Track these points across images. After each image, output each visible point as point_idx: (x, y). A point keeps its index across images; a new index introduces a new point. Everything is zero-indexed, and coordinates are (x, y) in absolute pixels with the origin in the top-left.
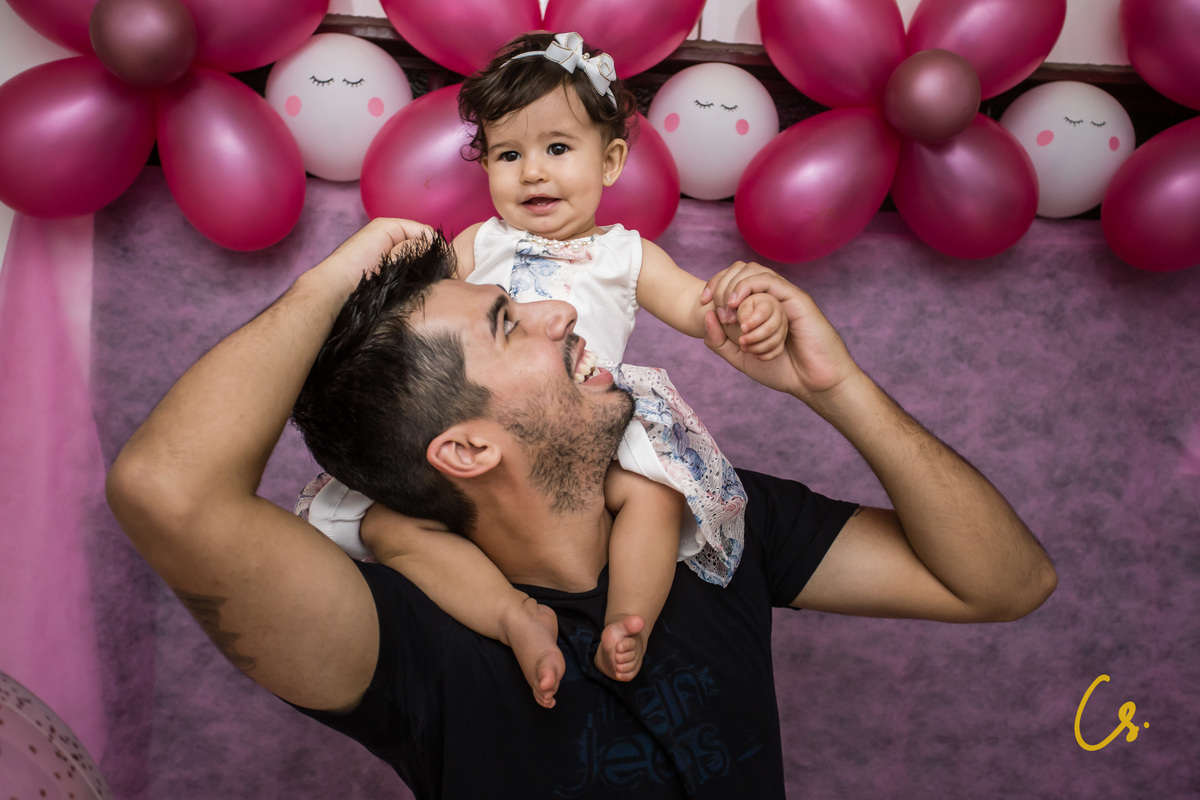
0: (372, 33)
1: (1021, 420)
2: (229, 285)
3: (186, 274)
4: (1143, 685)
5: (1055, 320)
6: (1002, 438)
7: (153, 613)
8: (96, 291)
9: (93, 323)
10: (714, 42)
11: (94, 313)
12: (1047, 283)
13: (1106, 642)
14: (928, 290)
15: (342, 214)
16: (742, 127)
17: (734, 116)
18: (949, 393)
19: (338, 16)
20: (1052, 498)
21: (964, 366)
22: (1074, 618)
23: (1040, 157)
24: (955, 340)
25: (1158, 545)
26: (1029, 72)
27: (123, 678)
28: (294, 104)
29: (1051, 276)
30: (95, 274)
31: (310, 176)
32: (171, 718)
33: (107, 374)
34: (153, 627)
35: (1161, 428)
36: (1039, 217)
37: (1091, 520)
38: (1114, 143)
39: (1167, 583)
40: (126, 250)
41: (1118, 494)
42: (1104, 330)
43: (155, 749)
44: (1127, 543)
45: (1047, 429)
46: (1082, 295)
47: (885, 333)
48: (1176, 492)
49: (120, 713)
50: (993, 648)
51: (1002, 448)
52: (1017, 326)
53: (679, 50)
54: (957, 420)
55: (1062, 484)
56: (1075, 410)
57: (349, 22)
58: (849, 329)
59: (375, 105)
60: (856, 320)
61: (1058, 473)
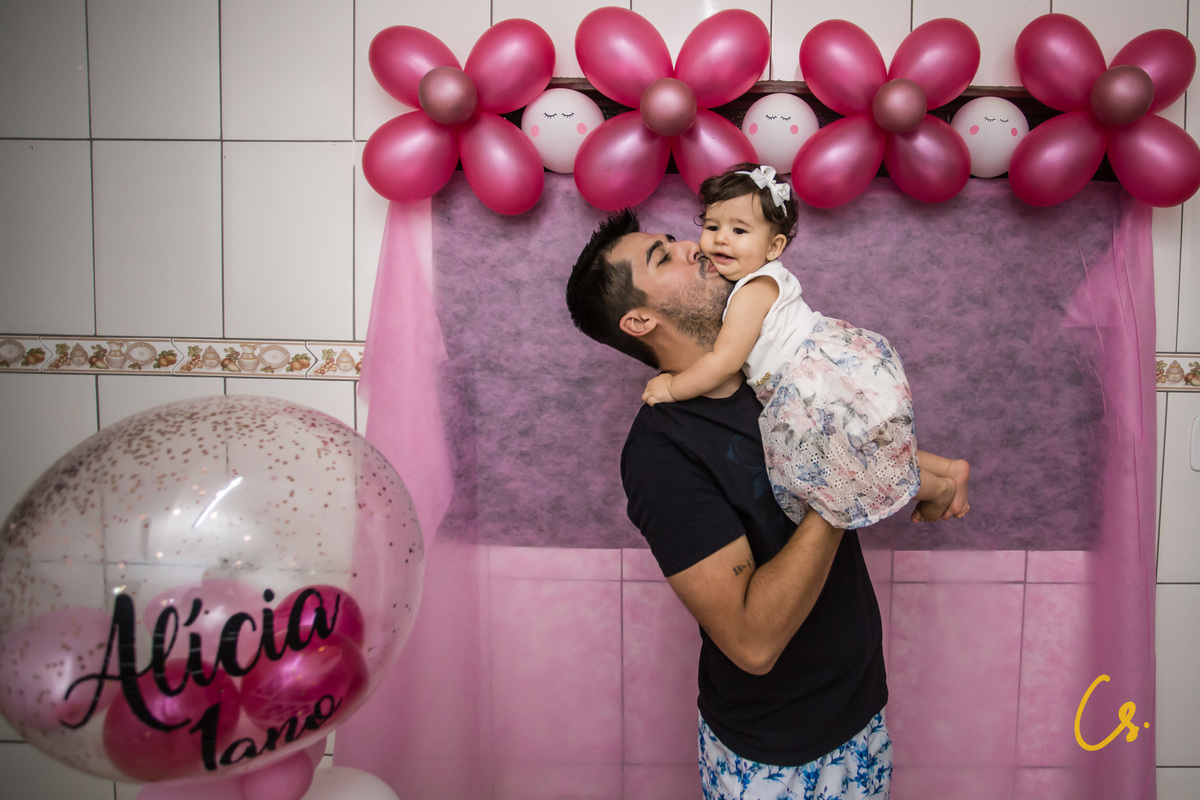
0: (581, 87)
1: (969, 298)
2: (506, 236)
3: (482, 231)
4: (1042, 450)
5: (988, 238)
6: (958, 309)
7: (474, 422)
8: (434, 243)
9: (433, 260)
10: (779, 81)
11: (433, 255)
12: (983, 216)
13: (1020, 426)
14: (912, 224)
15: (568, 192)
16: (794, 129)
17: (790, 123)
18: (927, 283)
19: (562, 78)
20: (988, 343)
21: (935, 267)
22: (1002, 413)
23: (971, 141)
24: (929, 252)
25: (1051, 369)
26: (960, 91)
27: (459, 457)
28: (536, 130)
29: (985, 212)
30: (433, 233)
31: (546, 170)
32: (488, 479)
33: (444, 289)
34: (474, 429)
35: (1052, 300)
36: (973, 177)
37: (1011, 356)
38: (1014, 132)
39: (1056, 391)
40: (449, 219)
41: (1027, 340)
42: (1019, 242)
43: (480, 495)
44: (1033, 368)
45: (984, 302)
46: (1004, 222)
47: (887, 249)
48: (1061, 337)
49: (459, 476)
50: (954, 431)
51: (959, 314)
52: (965, 242)
53: (755, 87)
54: (930, 299)
55: (993, 336)
56: (1001, 291)
57: (568, 82)
58: (866, 247)
59: (581, 127)
60: (870, 242)
61: (992, 328)
